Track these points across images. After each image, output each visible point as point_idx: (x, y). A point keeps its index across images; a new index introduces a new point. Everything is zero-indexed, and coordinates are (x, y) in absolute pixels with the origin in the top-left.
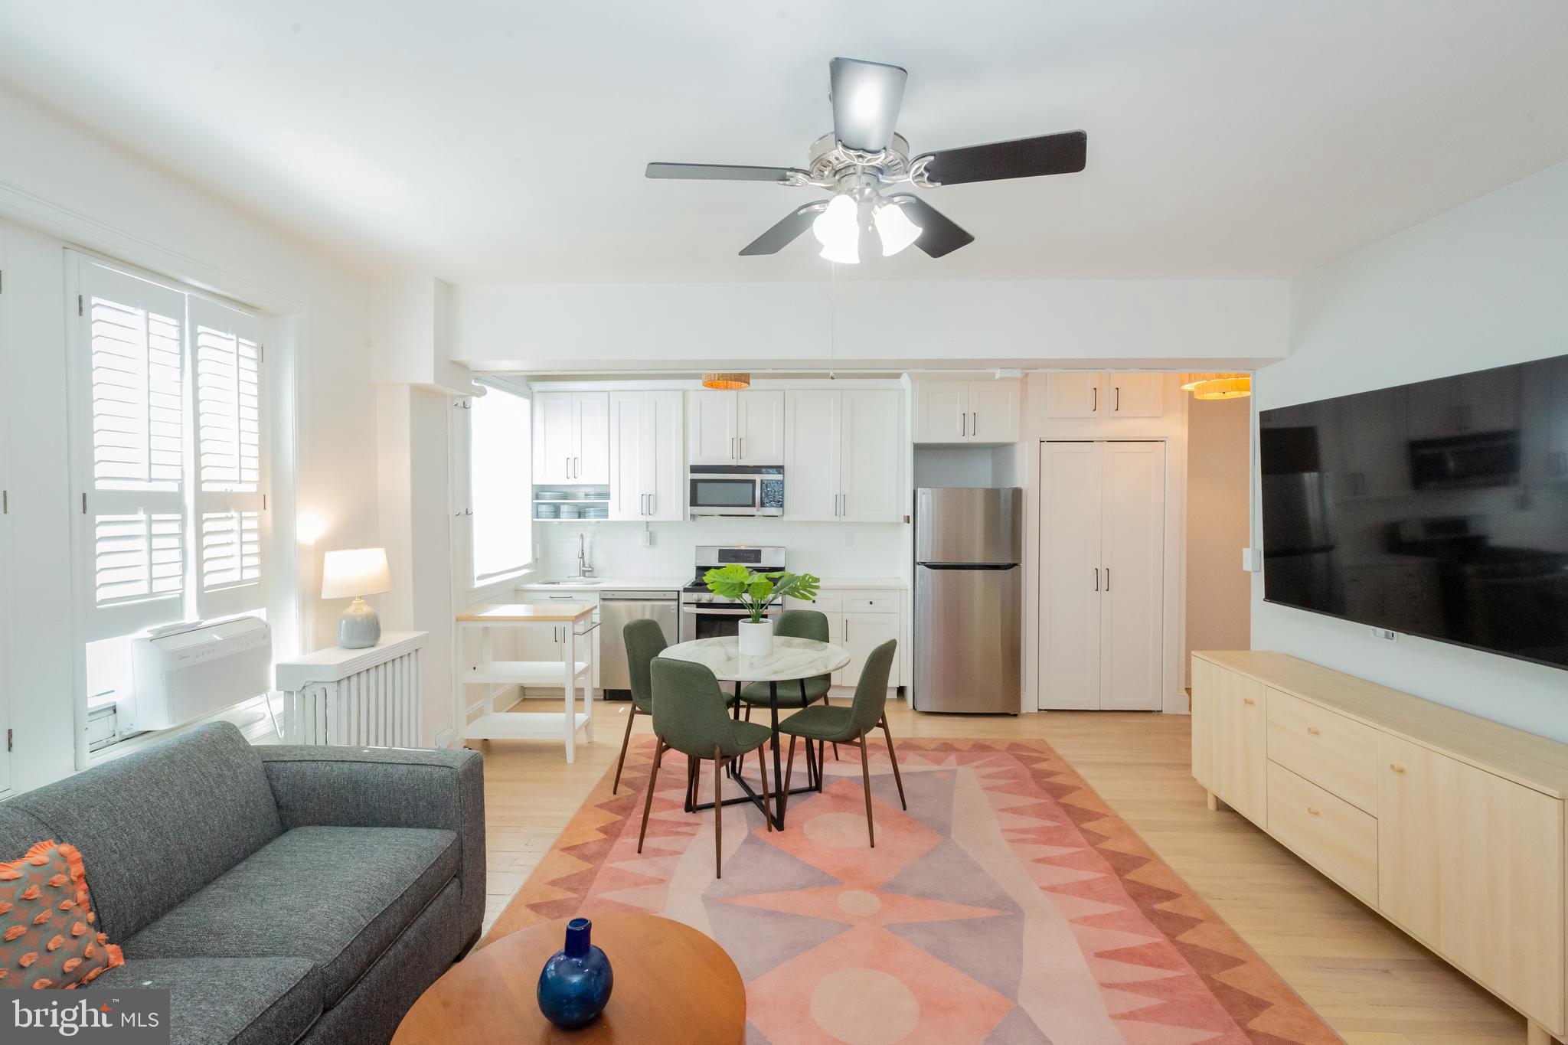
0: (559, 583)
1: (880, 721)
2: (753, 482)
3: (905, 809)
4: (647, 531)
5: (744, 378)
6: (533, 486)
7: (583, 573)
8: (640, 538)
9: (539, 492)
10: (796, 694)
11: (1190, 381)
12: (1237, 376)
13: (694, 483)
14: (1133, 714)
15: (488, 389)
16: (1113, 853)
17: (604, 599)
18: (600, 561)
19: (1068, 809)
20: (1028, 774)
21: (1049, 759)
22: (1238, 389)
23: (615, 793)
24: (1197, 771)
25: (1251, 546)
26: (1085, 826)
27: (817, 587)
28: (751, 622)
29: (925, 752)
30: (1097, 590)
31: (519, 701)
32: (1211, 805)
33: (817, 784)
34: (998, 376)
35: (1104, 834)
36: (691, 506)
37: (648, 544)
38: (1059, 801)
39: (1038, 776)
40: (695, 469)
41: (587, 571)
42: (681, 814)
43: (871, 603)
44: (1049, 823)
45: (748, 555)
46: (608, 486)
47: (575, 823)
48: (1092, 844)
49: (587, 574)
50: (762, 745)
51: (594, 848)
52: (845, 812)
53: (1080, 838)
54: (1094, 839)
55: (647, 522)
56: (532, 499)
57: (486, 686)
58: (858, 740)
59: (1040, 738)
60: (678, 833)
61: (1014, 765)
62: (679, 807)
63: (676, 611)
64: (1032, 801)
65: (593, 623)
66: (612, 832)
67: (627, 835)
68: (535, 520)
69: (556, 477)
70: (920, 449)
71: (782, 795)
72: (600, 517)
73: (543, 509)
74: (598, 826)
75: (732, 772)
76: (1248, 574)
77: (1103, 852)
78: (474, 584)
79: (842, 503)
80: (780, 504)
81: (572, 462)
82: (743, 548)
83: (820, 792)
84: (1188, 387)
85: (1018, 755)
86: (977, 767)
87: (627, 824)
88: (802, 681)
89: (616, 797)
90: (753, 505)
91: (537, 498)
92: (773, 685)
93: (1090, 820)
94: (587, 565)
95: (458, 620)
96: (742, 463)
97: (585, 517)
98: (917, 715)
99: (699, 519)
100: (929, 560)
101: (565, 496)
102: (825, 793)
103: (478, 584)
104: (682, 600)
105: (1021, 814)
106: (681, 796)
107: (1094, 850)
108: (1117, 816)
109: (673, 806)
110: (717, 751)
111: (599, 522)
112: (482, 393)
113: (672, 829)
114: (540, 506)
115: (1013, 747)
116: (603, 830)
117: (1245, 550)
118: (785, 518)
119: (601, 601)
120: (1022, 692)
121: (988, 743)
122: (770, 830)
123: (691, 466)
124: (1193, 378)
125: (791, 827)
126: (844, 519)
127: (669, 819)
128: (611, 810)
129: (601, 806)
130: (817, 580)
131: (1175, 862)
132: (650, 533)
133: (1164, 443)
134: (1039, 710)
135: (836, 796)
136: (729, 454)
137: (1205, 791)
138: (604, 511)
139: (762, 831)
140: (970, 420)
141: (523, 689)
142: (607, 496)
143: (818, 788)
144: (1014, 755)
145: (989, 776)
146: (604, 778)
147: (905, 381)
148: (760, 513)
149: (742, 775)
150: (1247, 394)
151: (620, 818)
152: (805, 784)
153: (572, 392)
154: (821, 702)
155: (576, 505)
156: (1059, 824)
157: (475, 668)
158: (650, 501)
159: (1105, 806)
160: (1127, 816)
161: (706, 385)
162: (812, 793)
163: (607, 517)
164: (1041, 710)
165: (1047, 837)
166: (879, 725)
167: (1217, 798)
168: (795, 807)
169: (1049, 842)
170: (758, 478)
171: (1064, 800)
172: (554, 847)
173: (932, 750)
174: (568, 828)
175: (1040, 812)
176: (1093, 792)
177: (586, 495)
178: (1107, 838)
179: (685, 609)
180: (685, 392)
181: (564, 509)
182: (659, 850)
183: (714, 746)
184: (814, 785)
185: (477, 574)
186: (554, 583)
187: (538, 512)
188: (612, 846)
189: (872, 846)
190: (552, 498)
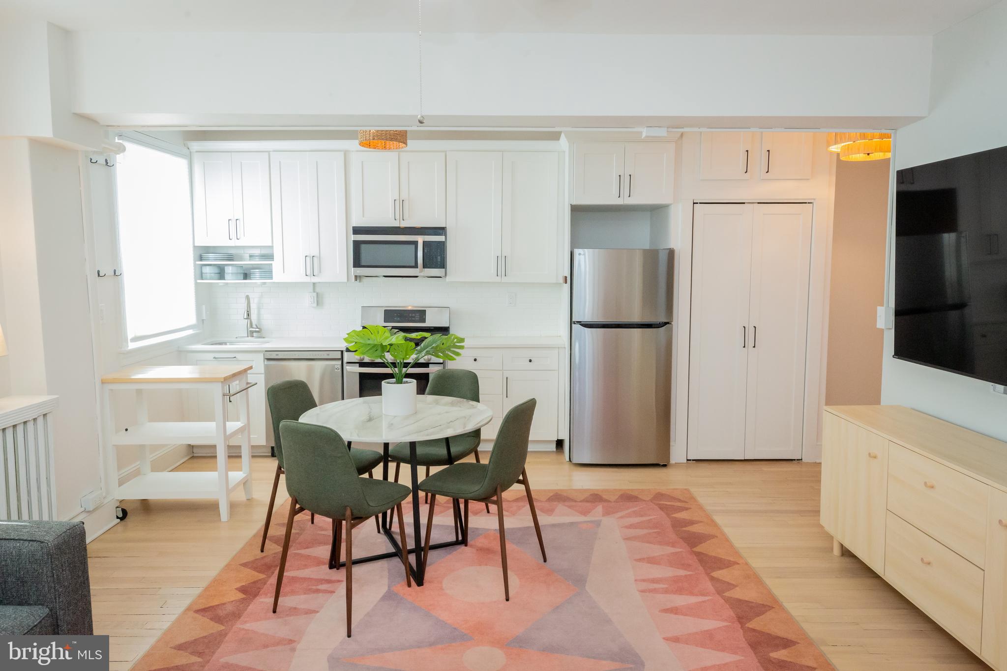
0: (225, 344)
1: (521, 478)
2: (415, 243)
3: (545, 561)
4: (314, 292)
5: (399, 137)
6: (195, 247)
7: (251, 334)
8: (308, 298)
9: (202, 253)
10: (442, 452)
11: (836, 143)
12: (882, 137)
13: (357, 245)
14: (775, 462)
15: (128, 145)
16: (740, 601)
17: (269, 359)
18: (268, 321)
19: (702, 558)
20: (667, 523)
21: (690, 508)
22: (881, 151)
23: (262, 551)
24: (825, 519)
25: (885, 305)
26: (716, 574)
27: (462, 347)
28: (394, 383)
29: (573, 504)
30: (744, 347)
31: (187, 458)
32: (837, 551)
33: (462, 538)
34: (644, 135)
35: (734, 583)
36: (354, 267)
37: (315, 305)
38: (695, 549)
39: (678, 525)
40: (357, 231)
41: (255, 331)
42: (324, 571)
43: (530, 361)
44: (682, 572)
45: (414, 315)
46: (272, 247)
47: (217, 582)
48: (720, 592)
49: (255, 334)
50: (400, 504)
51: (230, 608)
52: (486, 565)
53: (709, 586)
54: (722, 587)
55: (314, 284)
56: (195, 261)
57: (142, 447)
58: (495, 498)
59: (686, 488)
60: (317, 591)
61: (656, 515)
62: (324, 564)
63: (340, 371)
64: (670, 550)
65: (248, 383)
66: (250, 592)
67: (266, 594)
68: (199, 281)
69: (219, 238)
70: (577, 211)
71: (421, 550)
72: (265, 278)
73: (207, 270)
74: (239, 585)
75: (383, 526)
76: (882, 331)
77: (728, 600)
78: (128, 347)
79: (503, 264)
80: (443, 265)
81: (235, 223)
82: (410, 308)
83: (466, 545)
84: (835, 148)
85: (660, 504)
86: (622, 517)
87: (269, 582)
88: (447, 440)
89: (264, 554)
90: (416, 266)
91: (201, 259)
92: (413, 445)
93: (720, 569)
94: (254, 326)
95: (103, 382)
96: (404, 224)
97: (250, 279)
98: (573, 467)
99: (365, 280)
100: (588, 318)
101: (230, 258)
102: (471, 546)
103: (132, 346)
104: (345, 360)
105: (656, 564)
106: (325, 552)
107: (720, 598)
108: (747, 564)
109: (318, 562)
110: (348, 513)
111: (265, 283)
112: (122, 149)
113: (312, 587)
114: (204, 268)
115: (659, 496)
116: (243, 590)
117: (879, 308)
118: (448, 279)
119: (266, 360)
120: (672, 443)
121: (635, 494)
122: (409, 585)
123: (353, 227)
124: (839, 140)
125: (430, 582)
126: (505, 279)
127: (312, 576)
128: (255, 569)
129: (245, 565)
130: (462, 340)
131: (795, 609)
132: (317, 293)
133: (812, 204)
134: (687, 460)
135: (481, 550)
136: (391, 215)
137: (831, 538)
138: (268, 273)
139: (401, 588)
140: (626, 181)
141: (191, 447)
142: (270, 257)
143: (464, 542)
144: (657, 505)
145: (631, 527)
146: (255, 536)
147: (563, 141)
148: (422, 274)
149: (392, 529)
150: (889, 155)
151: (262, 576)
152: (452, 538)
153: (231, 152)
154: (470, 459)
155: (241, 266)
156: (691, 573)
157: (126, 430)
158: (313, 263)
159: (737, 553)
160: (756, 563)
161: (361, 144)
162: (458, 547)
163: (271, 278)
164: (690, 460)
165: (678, 586)
166: (519, 482)
167: (842, 546)
168: (435, 562)
169: (680, 591)
170: (420, 239)
171: (698, 549)
172: (188, 609)
173: (581, 502)
174: (207, 589)
175: (675, 561)
176: (727, 540)
177: (251, 256)
178: (735, 586)
179: (348, 368)
180: (346, 153)
181: (229, 270)
182: (295, 608)
183: (345, 507)
184: (460, 538)
185: (130, 335)
186: (220, 344)
187: (202, 273)
188: (248, 606)
189: (507, 600)
190: (216, 260)
